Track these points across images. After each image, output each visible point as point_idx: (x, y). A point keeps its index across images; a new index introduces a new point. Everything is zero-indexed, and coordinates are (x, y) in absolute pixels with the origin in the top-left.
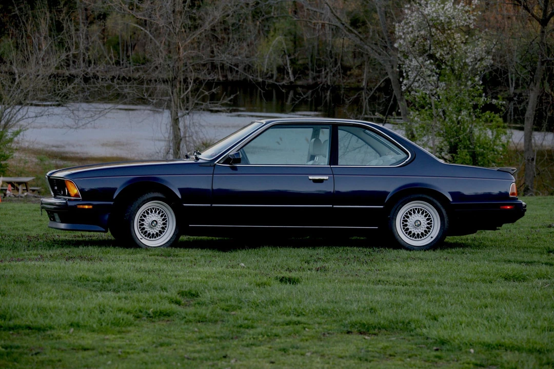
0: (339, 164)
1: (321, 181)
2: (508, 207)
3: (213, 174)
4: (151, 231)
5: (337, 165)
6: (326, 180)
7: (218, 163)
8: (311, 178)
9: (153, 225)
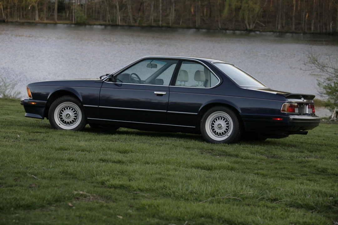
0: (176, 85)
1: (161, 95)
2: (279, 119)
3: (101, 87)
4: (66, 120)
5: (175, 86)
6: (164, 94)
7: (105, 81)
8: (155, 93)
9: (67, 116)
